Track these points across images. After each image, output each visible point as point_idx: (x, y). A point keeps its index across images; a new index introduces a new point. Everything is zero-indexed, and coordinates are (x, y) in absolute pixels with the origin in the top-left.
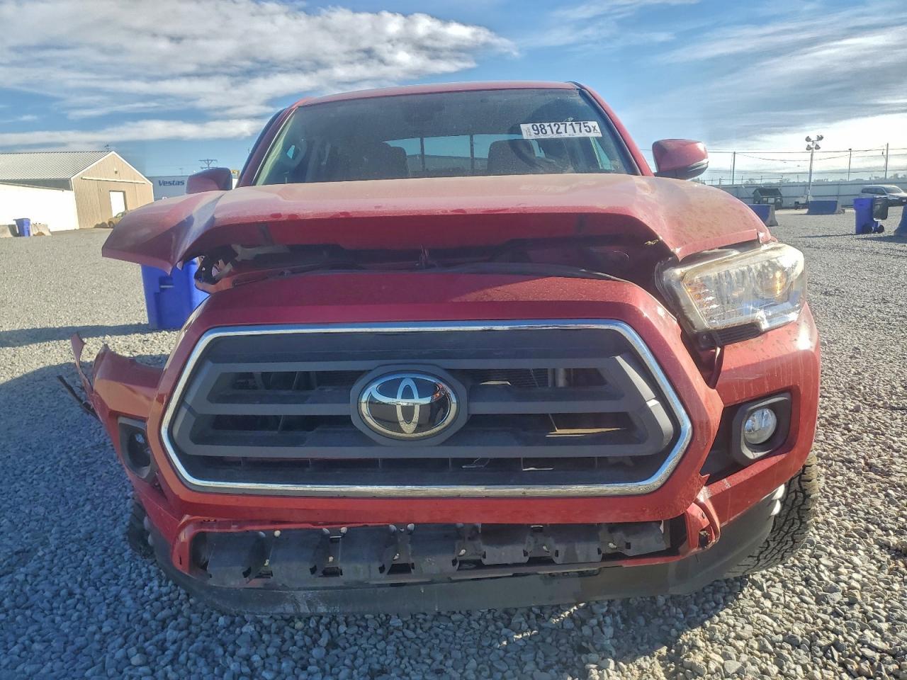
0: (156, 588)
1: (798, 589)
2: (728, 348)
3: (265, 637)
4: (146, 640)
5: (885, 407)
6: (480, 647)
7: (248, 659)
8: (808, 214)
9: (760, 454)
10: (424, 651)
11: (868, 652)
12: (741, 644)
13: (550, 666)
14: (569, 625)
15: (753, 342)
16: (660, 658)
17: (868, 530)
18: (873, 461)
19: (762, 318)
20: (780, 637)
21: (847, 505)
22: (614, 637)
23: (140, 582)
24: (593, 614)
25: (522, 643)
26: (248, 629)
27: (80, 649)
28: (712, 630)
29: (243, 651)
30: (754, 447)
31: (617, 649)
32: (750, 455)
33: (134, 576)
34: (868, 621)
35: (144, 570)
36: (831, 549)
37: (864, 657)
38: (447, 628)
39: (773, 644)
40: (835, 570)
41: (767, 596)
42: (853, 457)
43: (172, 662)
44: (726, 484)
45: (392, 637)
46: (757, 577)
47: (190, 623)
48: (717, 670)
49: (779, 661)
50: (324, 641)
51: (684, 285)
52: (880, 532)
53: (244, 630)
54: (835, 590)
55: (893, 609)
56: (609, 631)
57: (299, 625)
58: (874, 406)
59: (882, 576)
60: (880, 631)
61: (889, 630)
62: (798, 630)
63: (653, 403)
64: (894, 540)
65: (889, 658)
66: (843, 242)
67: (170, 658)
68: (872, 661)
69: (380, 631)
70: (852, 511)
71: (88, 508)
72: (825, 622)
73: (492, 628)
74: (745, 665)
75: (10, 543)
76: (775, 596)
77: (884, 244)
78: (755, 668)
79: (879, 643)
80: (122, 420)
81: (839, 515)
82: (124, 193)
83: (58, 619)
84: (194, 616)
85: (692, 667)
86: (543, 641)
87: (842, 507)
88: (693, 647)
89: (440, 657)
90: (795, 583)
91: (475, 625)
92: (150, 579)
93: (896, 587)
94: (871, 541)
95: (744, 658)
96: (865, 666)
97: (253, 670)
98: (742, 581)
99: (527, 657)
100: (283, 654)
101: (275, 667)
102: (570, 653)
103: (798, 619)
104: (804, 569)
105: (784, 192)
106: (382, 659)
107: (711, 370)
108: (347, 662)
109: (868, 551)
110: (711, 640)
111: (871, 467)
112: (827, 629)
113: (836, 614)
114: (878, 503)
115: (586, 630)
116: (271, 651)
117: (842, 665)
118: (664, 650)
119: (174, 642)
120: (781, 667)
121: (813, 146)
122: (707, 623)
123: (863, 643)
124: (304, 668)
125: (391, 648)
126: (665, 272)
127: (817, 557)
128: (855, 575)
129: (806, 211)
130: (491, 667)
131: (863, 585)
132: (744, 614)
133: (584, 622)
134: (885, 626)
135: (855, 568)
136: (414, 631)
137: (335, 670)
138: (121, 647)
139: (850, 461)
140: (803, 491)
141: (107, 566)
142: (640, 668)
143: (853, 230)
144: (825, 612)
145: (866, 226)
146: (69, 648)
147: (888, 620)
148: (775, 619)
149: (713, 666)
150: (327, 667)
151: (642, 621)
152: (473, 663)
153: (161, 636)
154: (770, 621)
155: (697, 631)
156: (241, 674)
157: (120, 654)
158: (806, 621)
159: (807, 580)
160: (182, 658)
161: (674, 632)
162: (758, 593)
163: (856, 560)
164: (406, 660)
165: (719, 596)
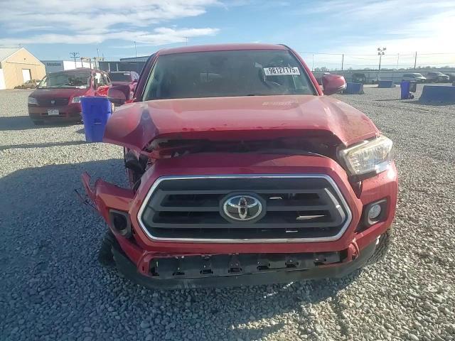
0: (109, 278)
1: (383, 272)
2: (364, 181)
3: (164, 298)
4: (112, 301)
5: (416, 190)
6: (256, 300)
7: (158, 308)
8: (378, 87)
9: (375, 222)
10: (232, 302)
11: (411, 298)
12: (361, 296)
13: (286, 307)
14: (291, 290)
15: (373, 179)
16: (329, 302)
17: (409, 247)
18: (411, 216)
19: (377, 168)
20: (376, 293)
21: (401, 236)
22: (310, 294)
23: (100, 276)
24: (300, 286)
25: (272, 298)
26: (155, 295)
27: (84, 305)
28: (349, 290)
29: (156, 304)
30: (373, 220)
31: (312, 299)
32: (371, 223)
33: (97, 273)
34: (411, 285)
35: (101, 270)
36: (395, 255)
37: (410, 300)
38: (240, 292)
39: (374, 295)
40: (397, 264)
41: (370, 276)
42: (403, 214)
43: (125, 310)
44: (362, 235)
45: (217, 297)
46: (366, 268)
47: (128, 294)
48: (353, 306)
49: (377, 302)
50: (189, 299)
51: (348, 157)
52: (414, 247)
53: (154, 295)
54: (397, 273)
55: (421, 280)
56: (308, 292)
57: (177, 293)
58: (411, 190)
59: (416, 266)
60: (415, 289)
61: (419, 289)
62: (383, 289)
63: (338, 206)
64: (420, 251)
65: (419, 300)
66: (395, 103)
67: (124, 308)
68: (413, 301)
69: (212, 294)
70: (404, 239)
71: (65, 242)
72: (394, 286)
73: (259, 292)
74: (363, 304)
75: (34, 259)
76: (373, 276)
77: (414, 106)
78: (367, 305)
79: (415, 294)
80: (111, 211)
81: (398, 240)
82: (30, 70)
83: (69, 293)
84: (129, 290)
85: (343, 305)
86: (281, 296)
87: (399, 237)
88: (342, 297)
89: (240, 305)
90: (381, 270)
91: (252, 291)
92: (105, 275)
93: (421, 271)
94: (410, 251)
95: (363, 301)
96: (410, 303)
97: (162, 312)
98: (360, 270)
99: (275, 303)
100: (173, 305)
101: (171, 310)
102: (293, 301)
103: (383, 285)
104: (385, 264)
105: (366, 75)
106: (215, 306)
107: (358, 191)
108: (201, 308)
109: (410, 256)
110: (349, 295)
111: (410, 219)
112: (395, 289)
113: (398, 282)
114: (413, 235)
115: (299, 292)
116: (168, 304)
117: (401, 303)
118: (330, 298)
119: (124, 302)
120: (377, 305)
121: (381, 52)
122: (347, 287)
123: (409, 294)
124: (184, 311)
125: (218, 301)
126: (341, 151)
127: (390, 259)
128: (405, 266)
129: (377, 85)
130: (261, 308)
131: (408, 270)
132: (361, 284)
133: (297, 289)
134: (417, 287)
135: (405, 263)
136: (226, 294)
137: (197, 311)
138: (102, 304)
139: (402, 216)
140: (387, 234)
141: (83, 269)
142: (322, 306)
143: (400, 97)
144: (394, 282)
145: (406, 95)
146: (79, 306)
147: (418, 284)
148: (374, 285)
149: (351, 305)
150: (193, 310)
151: (320, 287)
152: (254, 307)
153: (118, 299)
154: (372, 286)
155: (343, 291)
156: (158, 314)
157: (102, 307)
158: (386, 286)
159: (386, 269)
160: (130, 308)
161: (334, 291)
162: (367, 275)
163: (405, 260)
164: (225, 306)
165: (351, 276)
